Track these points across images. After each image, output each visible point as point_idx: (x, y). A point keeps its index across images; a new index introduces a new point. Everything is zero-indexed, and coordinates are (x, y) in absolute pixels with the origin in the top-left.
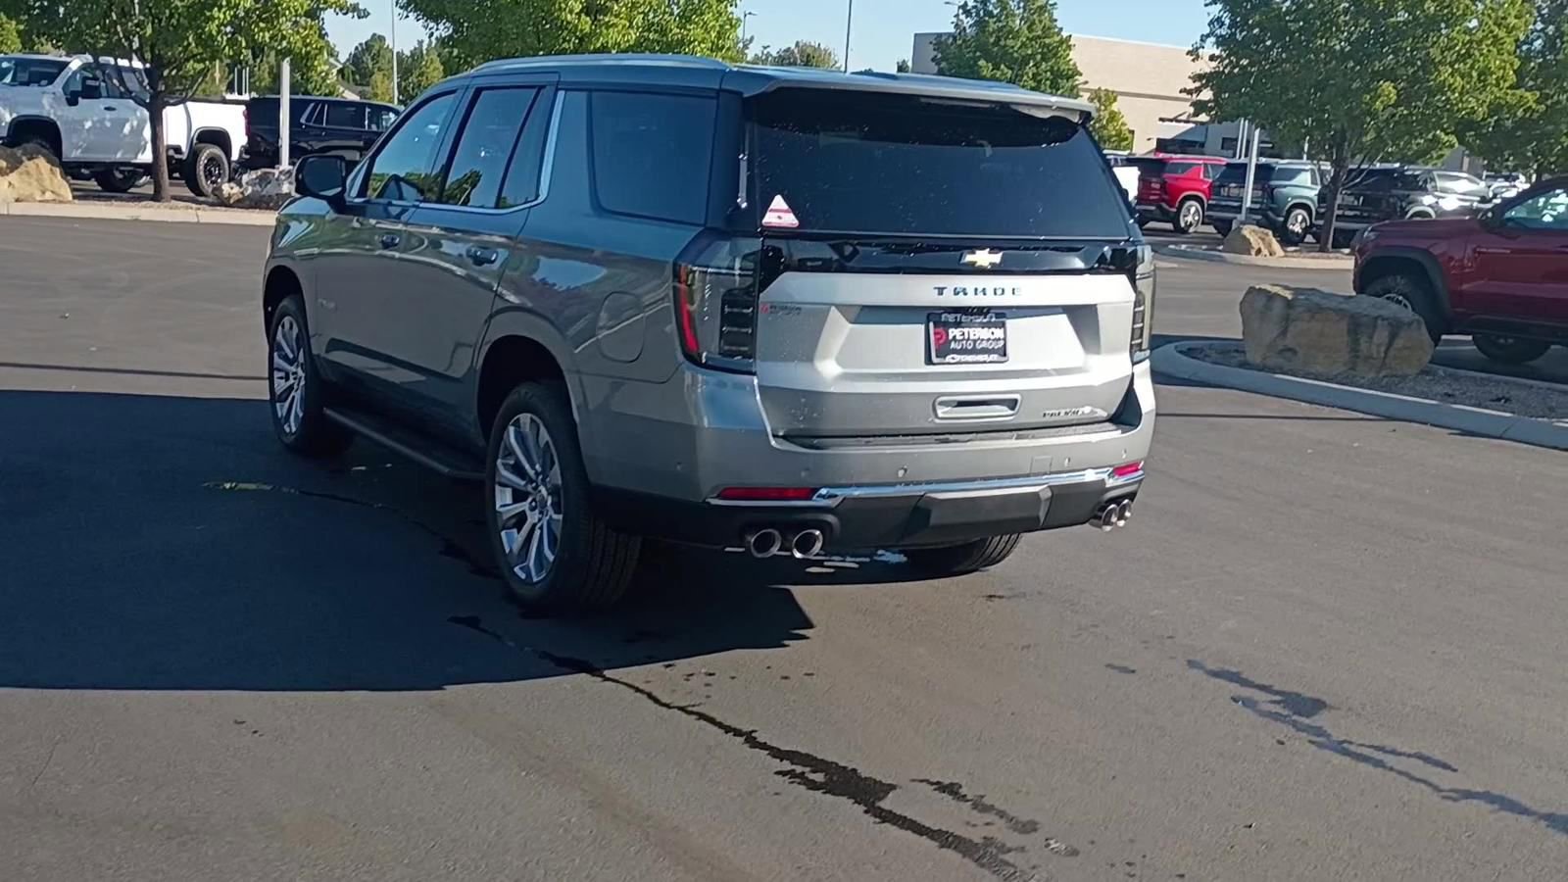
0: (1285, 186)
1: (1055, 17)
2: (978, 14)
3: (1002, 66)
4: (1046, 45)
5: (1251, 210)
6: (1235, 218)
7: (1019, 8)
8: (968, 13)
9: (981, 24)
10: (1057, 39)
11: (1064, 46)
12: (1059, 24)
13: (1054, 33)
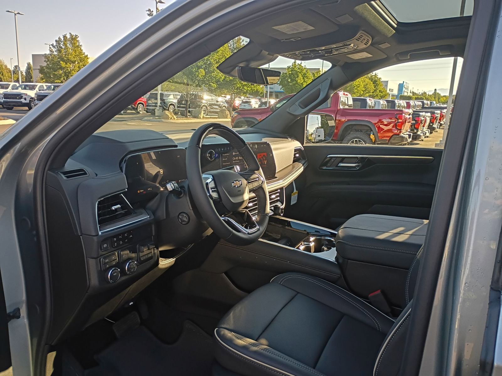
0: (167, 99)
1: (82, 49)
2: (57, 48)
3: (68, 63)
4: (81, 58)
5: (160, 106)
6: (156, 108)
7: (70, 46)
8: (54, 47)
9: (59, 51)
10: (84, 56)
11: (86, 58)
12: (84, 51)
13: (83, 54)
